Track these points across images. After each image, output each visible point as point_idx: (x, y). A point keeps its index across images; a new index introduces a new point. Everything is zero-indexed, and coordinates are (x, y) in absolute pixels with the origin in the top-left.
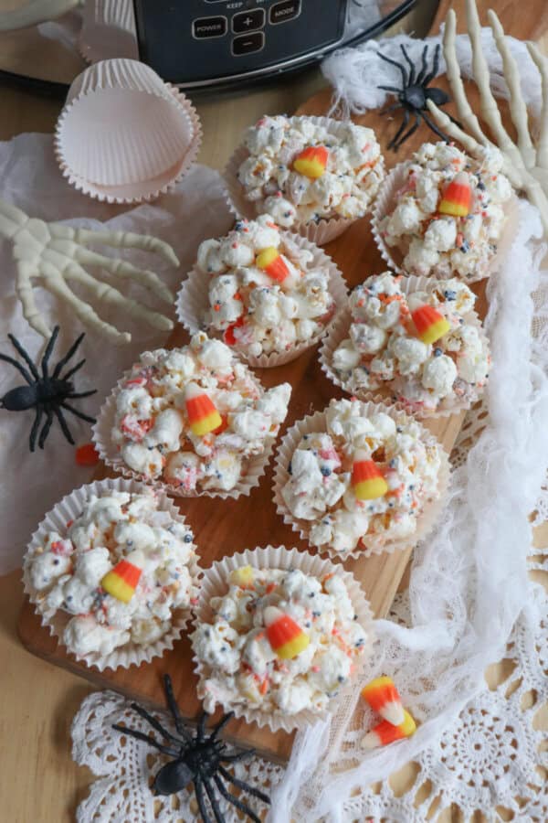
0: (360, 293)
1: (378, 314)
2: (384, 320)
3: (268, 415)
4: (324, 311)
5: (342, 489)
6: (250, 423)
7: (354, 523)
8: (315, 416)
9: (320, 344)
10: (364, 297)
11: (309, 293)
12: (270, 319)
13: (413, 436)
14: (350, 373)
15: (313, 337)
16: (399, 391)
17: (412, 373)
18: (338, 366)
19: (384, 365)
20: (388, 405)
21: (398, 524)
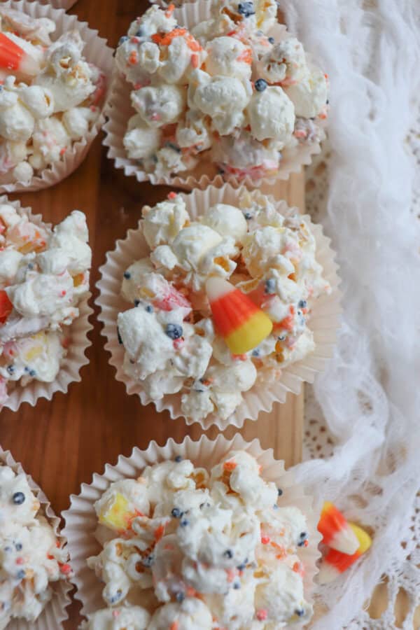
0: (126, 46)
1: (159, 63)
2: (170, 69)
3: (61, 274)
4: (91, 89)
5: (207, 348)
6: (39, 296)
7: (238, 380)
8: (129, 238)
9: (102, 134)
10: (134, 48)
11: (60, 71)
12: (17, 127)
13: (275, 225)
14: (154, 158)
15: (90, 129)
16: (226, 162)
17: (236, 128)
18: (135, 154)
19: (193, 133)
20: (219, 186)
21: (294, 350)
